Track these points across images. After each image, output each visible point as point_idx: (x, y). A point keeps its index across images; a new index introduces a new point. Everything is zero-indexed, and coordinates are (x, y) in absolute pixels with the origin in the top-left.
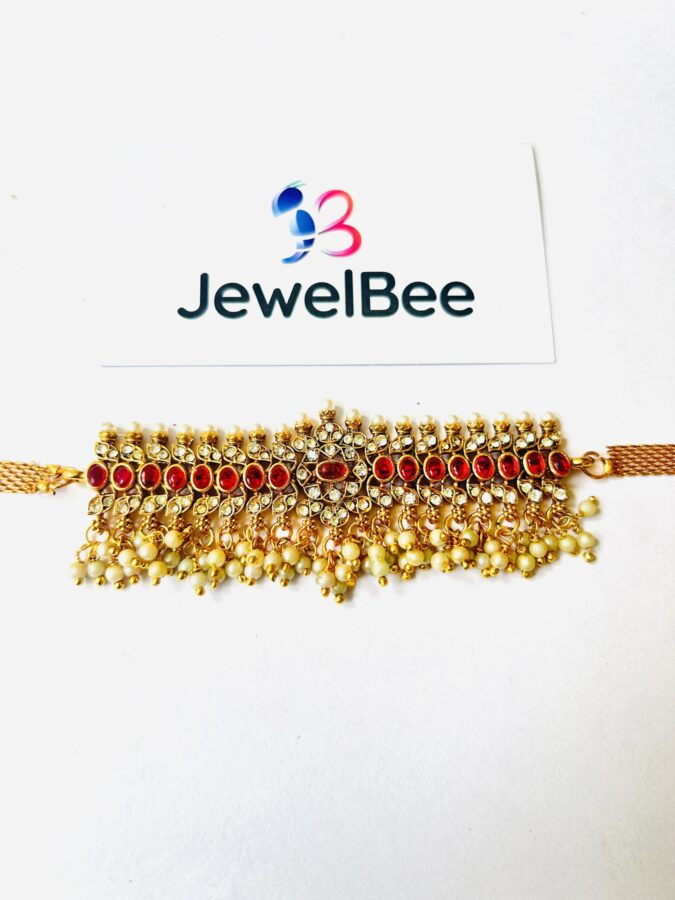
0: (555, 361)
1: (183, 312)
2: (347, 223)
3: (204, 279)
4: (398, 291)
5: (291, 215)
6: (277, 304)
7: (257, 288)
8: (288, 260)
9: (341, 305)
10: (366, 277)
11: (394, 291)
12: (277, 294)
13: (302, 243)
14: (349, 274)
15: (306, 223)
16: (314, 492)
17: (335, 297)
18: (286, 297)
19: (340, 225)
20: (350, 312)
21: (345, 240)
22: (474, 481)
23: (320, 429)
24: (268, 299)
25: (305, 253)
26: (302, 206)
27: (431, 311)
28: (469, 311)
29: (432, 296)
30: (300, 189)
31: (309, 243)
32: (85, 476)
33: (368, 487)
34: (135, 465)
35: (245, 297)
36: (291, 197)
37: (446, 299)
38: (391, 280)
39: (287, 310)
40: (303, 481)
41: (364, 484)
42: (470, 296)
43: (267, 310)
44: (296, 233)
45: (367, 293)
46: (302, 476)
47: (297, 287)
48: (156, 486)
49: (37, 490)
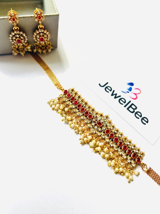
0: (153, 145)
1: (100, 84)
2: (137, 95)
3: (107, 83)
4: (136, 111)
5: (129, 86)
6: (115, 96)
7: (114, 91)
8: (122, 92)
9: (124, 104)
10: (133, 104)
11: (135, 110)
12: (116, 94)
13: (127, 91)
14: (130, 102)
15: (130, 89)
16: (93, 124)
17: (125, 102)
18: (117, 96)
19: (135, 94)
20: (125, 106)
21: (134, 97)
22: (121, 148)
23: (103, 117)
24: (114, 94)
25: (126, 93)
26: (132, 87)
27: (138, 118)
28: (145, 124)
29: (141, 116)
30: (134, 84)
31: (128, 92)
32: (64, 90)
33: (102, 132)
34: (72, 96)
35: (111, 90)
36: (132, 84)
37: (143, 119)
38: (136, 108)
39: (115, 98)
40: (93, 121)
41: (102, 131)
42: (147, 122)
43: (112, 95)
44: (127, 89)
45: (130, 106)
46: (94, 120)
47: (120, 96)
48: (72, 101)
49: (56, 86)
